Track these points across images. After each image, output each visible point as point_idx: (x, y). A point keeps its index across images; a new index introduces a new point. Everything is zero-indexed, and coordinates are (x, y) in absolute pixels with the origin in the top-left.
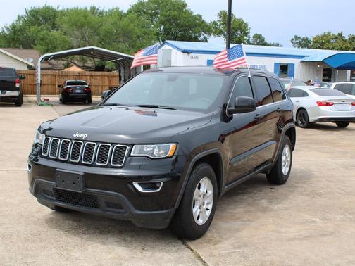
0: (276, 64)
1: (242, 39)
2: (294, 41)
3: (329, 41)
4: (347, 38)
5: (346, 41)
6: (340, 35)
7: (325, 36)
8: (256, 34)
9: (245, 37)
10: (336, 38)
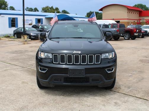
0: (36, 19)
1: (5, 8)
2: (27, 9)
3: (48, 10)
4: (54, 8)
5: (54, 9)
6: (52, 7)
7: (46, 7)
8: (11, 7)
9: (6, 8)
10: (51, 8)
